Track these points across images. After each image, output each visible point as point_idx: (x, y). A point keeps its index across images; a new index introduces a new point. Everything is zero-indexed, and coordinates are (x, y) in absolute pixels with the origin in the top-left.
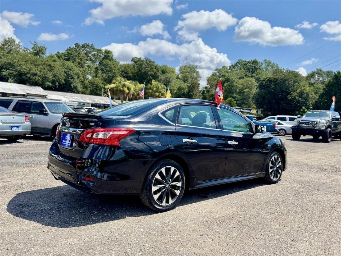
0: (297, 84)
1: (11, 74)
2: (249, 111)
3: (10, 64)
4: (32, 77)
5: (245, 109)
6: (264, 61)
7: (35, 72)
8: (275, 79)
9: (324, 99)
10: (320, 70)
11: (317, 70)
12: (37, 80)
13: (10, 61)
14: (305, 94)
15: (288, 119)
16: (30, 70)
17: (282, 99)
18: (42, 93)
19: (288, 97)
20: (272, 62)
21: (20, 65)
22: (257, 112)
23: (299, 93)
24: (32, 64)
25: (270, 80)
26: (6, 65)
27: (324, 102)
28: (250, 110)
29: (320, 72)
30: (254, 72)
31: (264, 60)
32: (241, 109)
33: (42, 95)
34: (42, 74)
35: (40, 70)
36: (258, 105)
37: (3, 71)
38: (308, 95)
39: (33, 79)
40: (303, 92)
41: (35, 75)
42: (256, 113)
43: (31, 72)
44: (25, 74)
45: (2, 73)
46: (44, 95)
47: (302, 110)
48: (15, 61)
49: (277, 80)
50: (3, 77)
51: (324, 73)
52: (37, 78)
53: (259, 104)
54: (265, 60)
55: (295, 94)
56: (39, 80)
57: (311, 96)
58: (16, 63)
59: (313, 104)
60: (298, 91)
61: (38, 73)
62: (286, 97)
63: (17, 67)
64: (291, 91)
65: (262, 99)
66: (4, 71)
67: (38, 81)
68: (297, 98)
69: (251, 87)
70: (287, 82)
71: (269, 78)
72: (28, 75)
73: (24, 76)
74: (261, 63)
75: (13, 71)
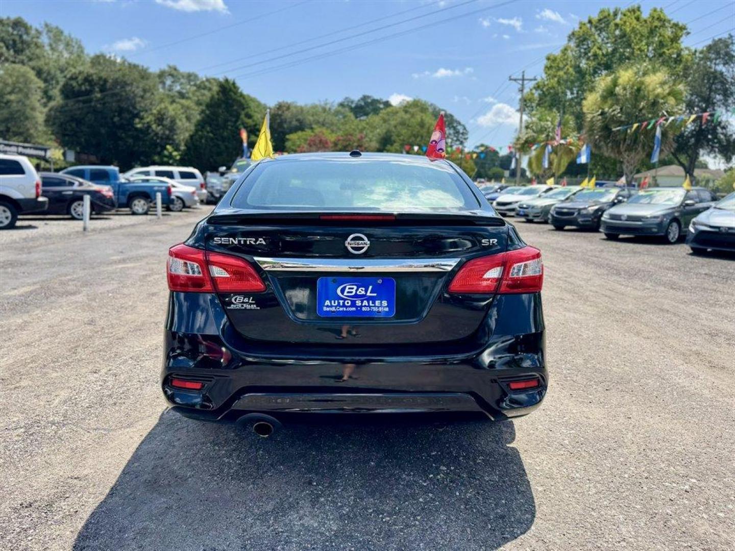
0: (148, 95)
2: (42, 153)
5: (31, 148)
6: (44, 26)
8: (100, 78)
9: (208, 132)
10: (175, 69)
11: (170, 67)
14: (169, 119)
15: (177, 175)
17: (121, 127)
19: (136, 124)
20: (66, 33)
22: (64, 154)
23: (157, 116)
25: (88, 80)
27: (207, 138)
28: (45, 150)
29: (173, 72)
30: (22, 51)
31: (43, 23)
32: (18, 146)
36: (67, 138)
38: (173, 122)
40: (164, 114)
42: (62, 158)
47: (166, 153)
49: (105, 81)
51: (183, 77)
53: (67, 135)
54: (47, 25)
55: (149, 118)
57: (179, 123)
59: (187, 141)
60: (155, 111)
62: (132, 124)
64: (140, 111)
65: (74, 125)
68: (154, 126)
69: (25, 90)
70: (128, 88)
71: (86, 75)
74: (37, 30)
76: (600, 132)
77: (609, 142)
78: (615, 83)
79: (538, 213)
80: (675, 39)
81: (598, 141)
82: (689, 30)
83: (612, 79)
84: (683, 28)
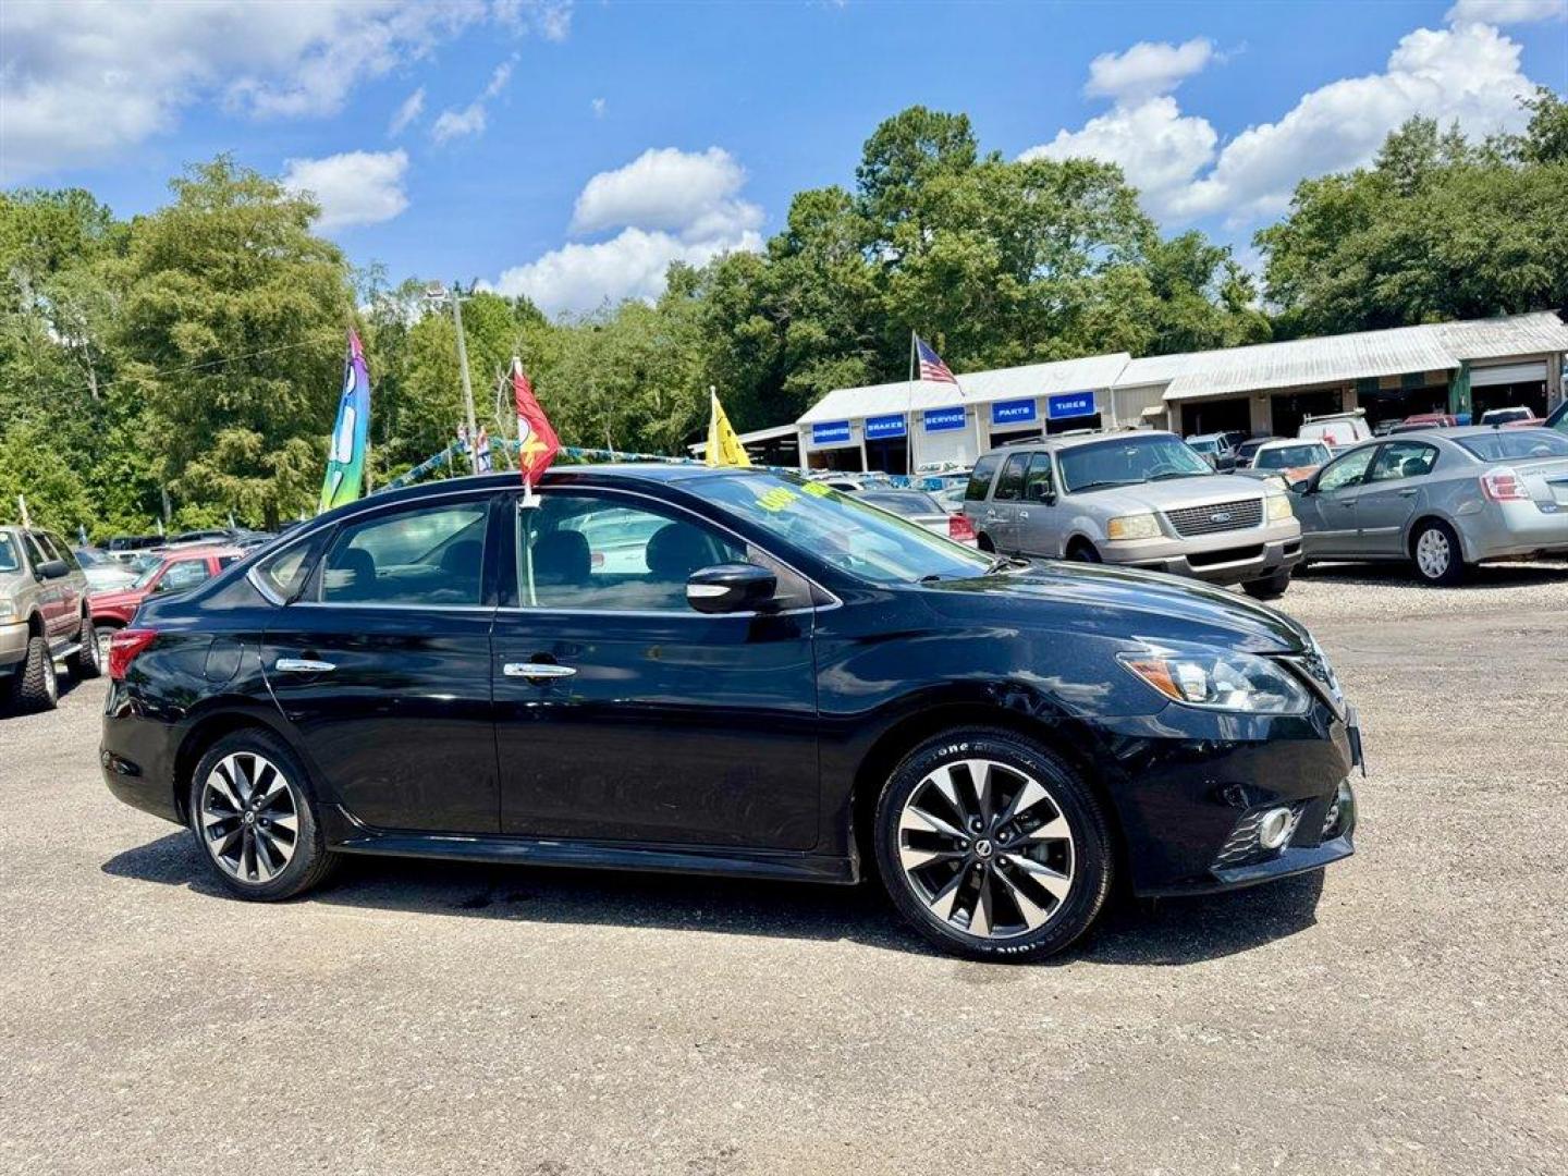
1: (1412, 284)
3: (1403, 241)
4: (1503, 274)
7: (1518, 246)
12: (1532, 282)
13: (1402, 229)
16: (1492, 245)
18: (1546, 343)
21: (1448, 232)
24: (1503, 210)
26: (1389, 251)
33: (1544, 354)
34: (1554, 245)
35: (1541, 227)
37: (1378, 284)
39: (1509, 282)
41: (1520, 257)
43: (1499, 250)
44: (1470, 271)
45: (1375, 293)
46: (1554, 349)
48: (1425, 221)
50: (1381, 307)
52: (1530, 271)
56: (1538, 282)
58: (1430, 232)
61: (1533, 244)
63: (1434, 246)
66: (1383, 283)
67: (1536, 285)
72: (1485, 271)
73: (1467, 281)
75: (1418, 272)
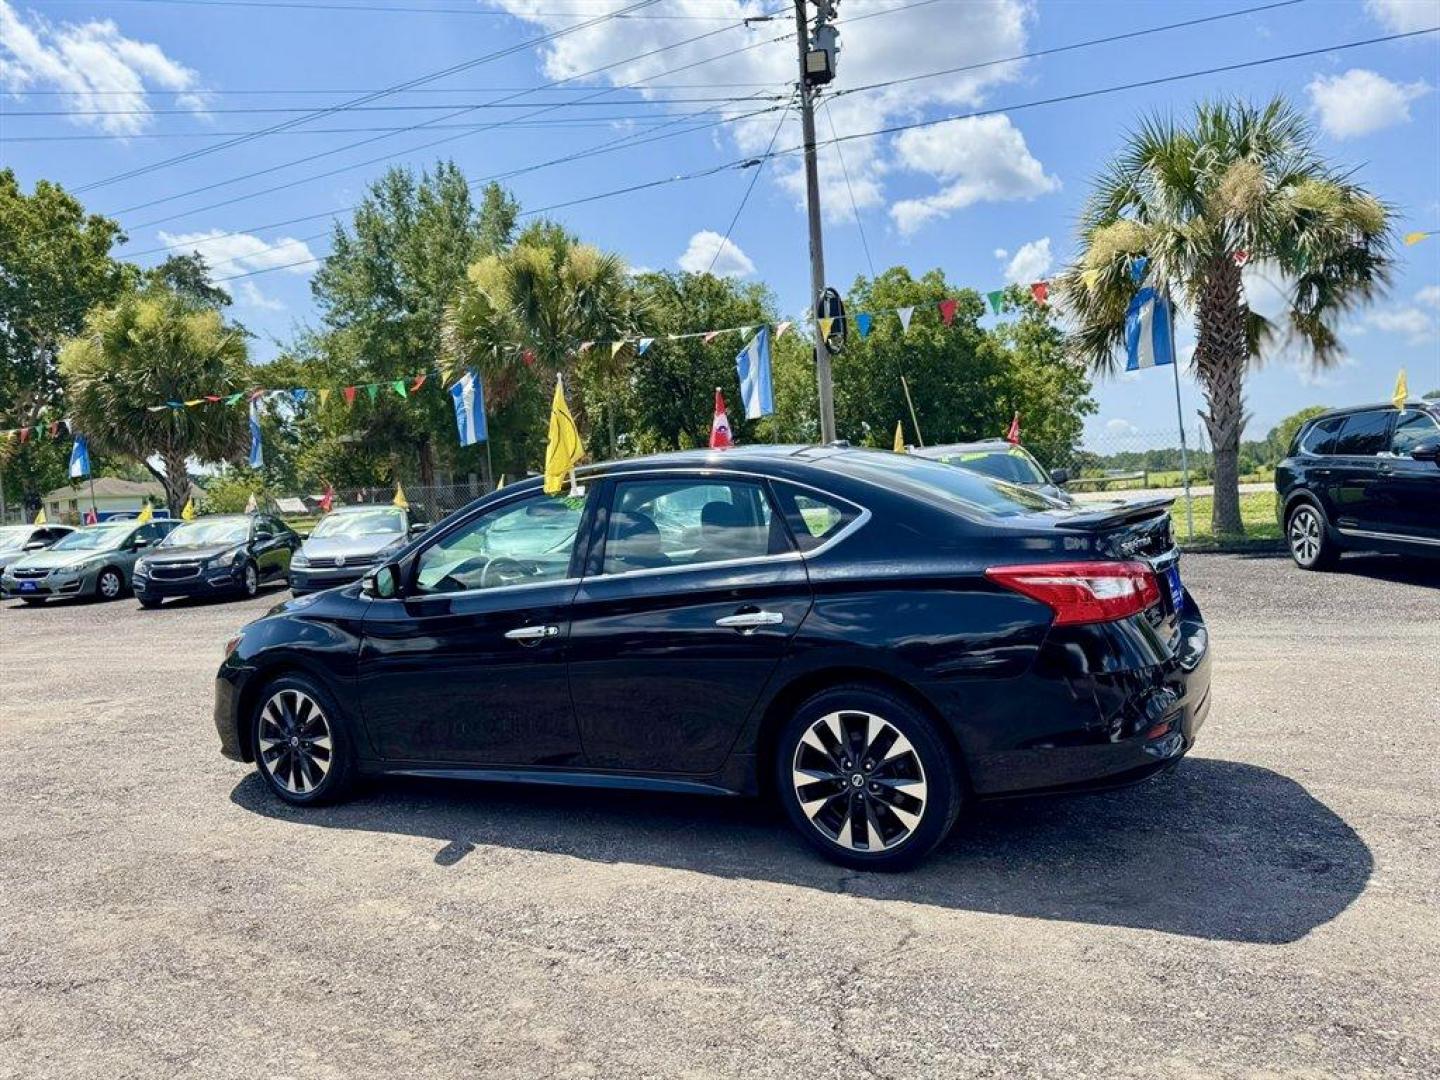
76: (116, 414)
77: (142, 434)
78: (129, 321)
79: (75, 582)
80: (100, 247)
81: (117, 431)
82: (123, 233)
83: (119, 315)
84: (112, 228)
